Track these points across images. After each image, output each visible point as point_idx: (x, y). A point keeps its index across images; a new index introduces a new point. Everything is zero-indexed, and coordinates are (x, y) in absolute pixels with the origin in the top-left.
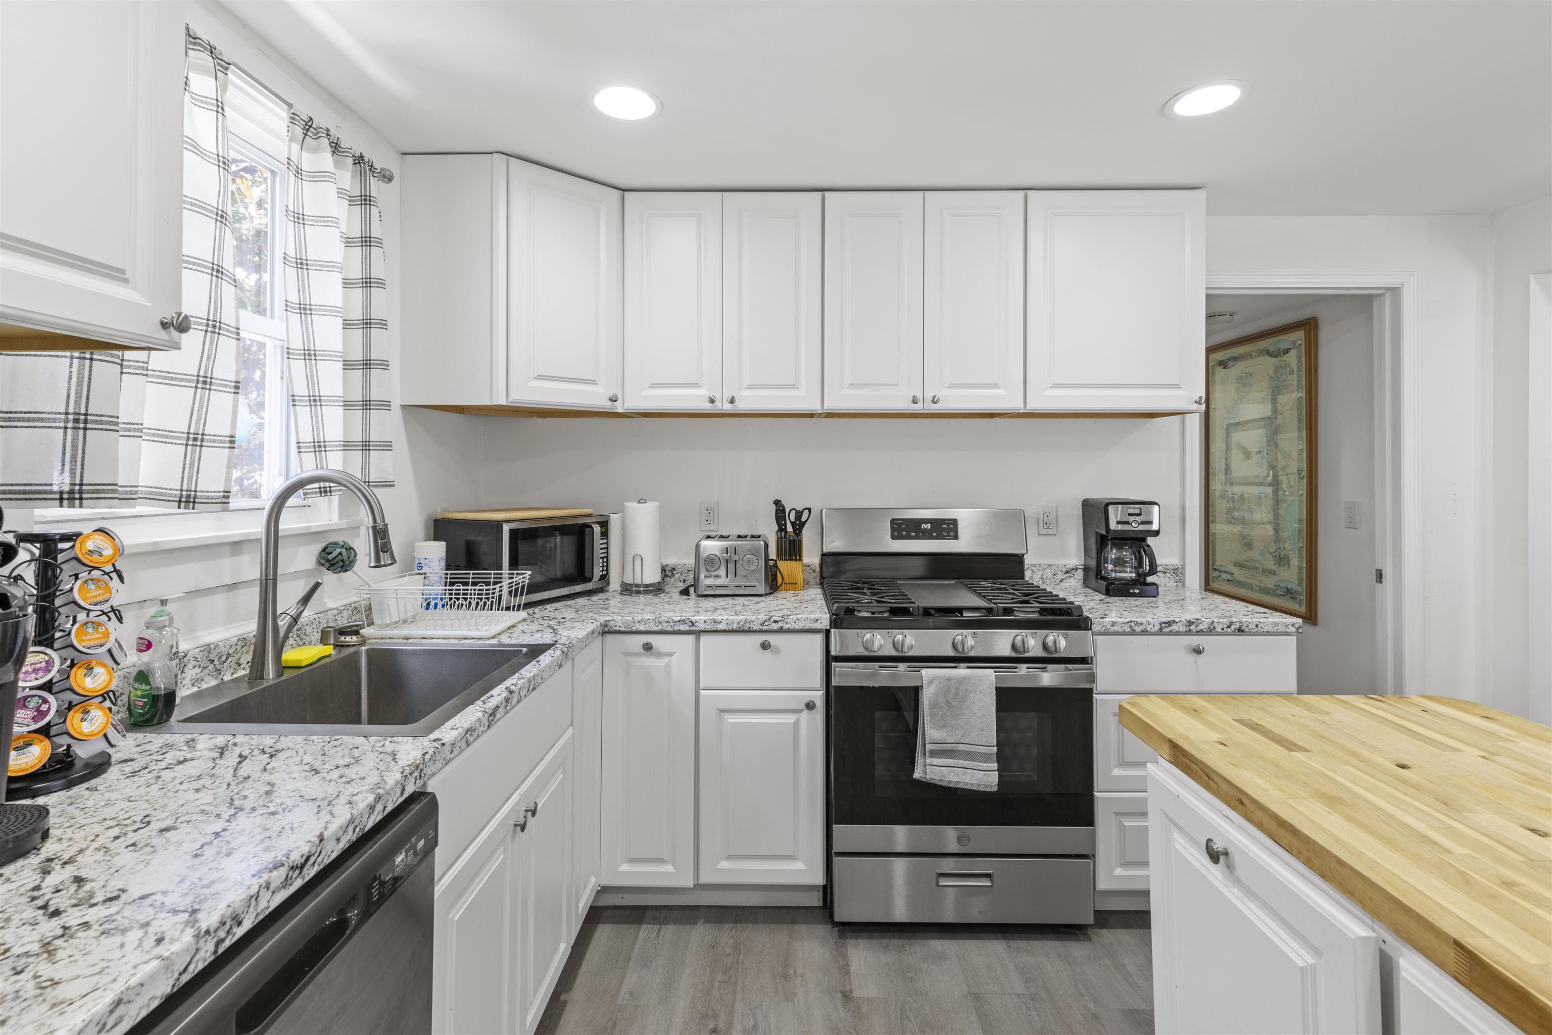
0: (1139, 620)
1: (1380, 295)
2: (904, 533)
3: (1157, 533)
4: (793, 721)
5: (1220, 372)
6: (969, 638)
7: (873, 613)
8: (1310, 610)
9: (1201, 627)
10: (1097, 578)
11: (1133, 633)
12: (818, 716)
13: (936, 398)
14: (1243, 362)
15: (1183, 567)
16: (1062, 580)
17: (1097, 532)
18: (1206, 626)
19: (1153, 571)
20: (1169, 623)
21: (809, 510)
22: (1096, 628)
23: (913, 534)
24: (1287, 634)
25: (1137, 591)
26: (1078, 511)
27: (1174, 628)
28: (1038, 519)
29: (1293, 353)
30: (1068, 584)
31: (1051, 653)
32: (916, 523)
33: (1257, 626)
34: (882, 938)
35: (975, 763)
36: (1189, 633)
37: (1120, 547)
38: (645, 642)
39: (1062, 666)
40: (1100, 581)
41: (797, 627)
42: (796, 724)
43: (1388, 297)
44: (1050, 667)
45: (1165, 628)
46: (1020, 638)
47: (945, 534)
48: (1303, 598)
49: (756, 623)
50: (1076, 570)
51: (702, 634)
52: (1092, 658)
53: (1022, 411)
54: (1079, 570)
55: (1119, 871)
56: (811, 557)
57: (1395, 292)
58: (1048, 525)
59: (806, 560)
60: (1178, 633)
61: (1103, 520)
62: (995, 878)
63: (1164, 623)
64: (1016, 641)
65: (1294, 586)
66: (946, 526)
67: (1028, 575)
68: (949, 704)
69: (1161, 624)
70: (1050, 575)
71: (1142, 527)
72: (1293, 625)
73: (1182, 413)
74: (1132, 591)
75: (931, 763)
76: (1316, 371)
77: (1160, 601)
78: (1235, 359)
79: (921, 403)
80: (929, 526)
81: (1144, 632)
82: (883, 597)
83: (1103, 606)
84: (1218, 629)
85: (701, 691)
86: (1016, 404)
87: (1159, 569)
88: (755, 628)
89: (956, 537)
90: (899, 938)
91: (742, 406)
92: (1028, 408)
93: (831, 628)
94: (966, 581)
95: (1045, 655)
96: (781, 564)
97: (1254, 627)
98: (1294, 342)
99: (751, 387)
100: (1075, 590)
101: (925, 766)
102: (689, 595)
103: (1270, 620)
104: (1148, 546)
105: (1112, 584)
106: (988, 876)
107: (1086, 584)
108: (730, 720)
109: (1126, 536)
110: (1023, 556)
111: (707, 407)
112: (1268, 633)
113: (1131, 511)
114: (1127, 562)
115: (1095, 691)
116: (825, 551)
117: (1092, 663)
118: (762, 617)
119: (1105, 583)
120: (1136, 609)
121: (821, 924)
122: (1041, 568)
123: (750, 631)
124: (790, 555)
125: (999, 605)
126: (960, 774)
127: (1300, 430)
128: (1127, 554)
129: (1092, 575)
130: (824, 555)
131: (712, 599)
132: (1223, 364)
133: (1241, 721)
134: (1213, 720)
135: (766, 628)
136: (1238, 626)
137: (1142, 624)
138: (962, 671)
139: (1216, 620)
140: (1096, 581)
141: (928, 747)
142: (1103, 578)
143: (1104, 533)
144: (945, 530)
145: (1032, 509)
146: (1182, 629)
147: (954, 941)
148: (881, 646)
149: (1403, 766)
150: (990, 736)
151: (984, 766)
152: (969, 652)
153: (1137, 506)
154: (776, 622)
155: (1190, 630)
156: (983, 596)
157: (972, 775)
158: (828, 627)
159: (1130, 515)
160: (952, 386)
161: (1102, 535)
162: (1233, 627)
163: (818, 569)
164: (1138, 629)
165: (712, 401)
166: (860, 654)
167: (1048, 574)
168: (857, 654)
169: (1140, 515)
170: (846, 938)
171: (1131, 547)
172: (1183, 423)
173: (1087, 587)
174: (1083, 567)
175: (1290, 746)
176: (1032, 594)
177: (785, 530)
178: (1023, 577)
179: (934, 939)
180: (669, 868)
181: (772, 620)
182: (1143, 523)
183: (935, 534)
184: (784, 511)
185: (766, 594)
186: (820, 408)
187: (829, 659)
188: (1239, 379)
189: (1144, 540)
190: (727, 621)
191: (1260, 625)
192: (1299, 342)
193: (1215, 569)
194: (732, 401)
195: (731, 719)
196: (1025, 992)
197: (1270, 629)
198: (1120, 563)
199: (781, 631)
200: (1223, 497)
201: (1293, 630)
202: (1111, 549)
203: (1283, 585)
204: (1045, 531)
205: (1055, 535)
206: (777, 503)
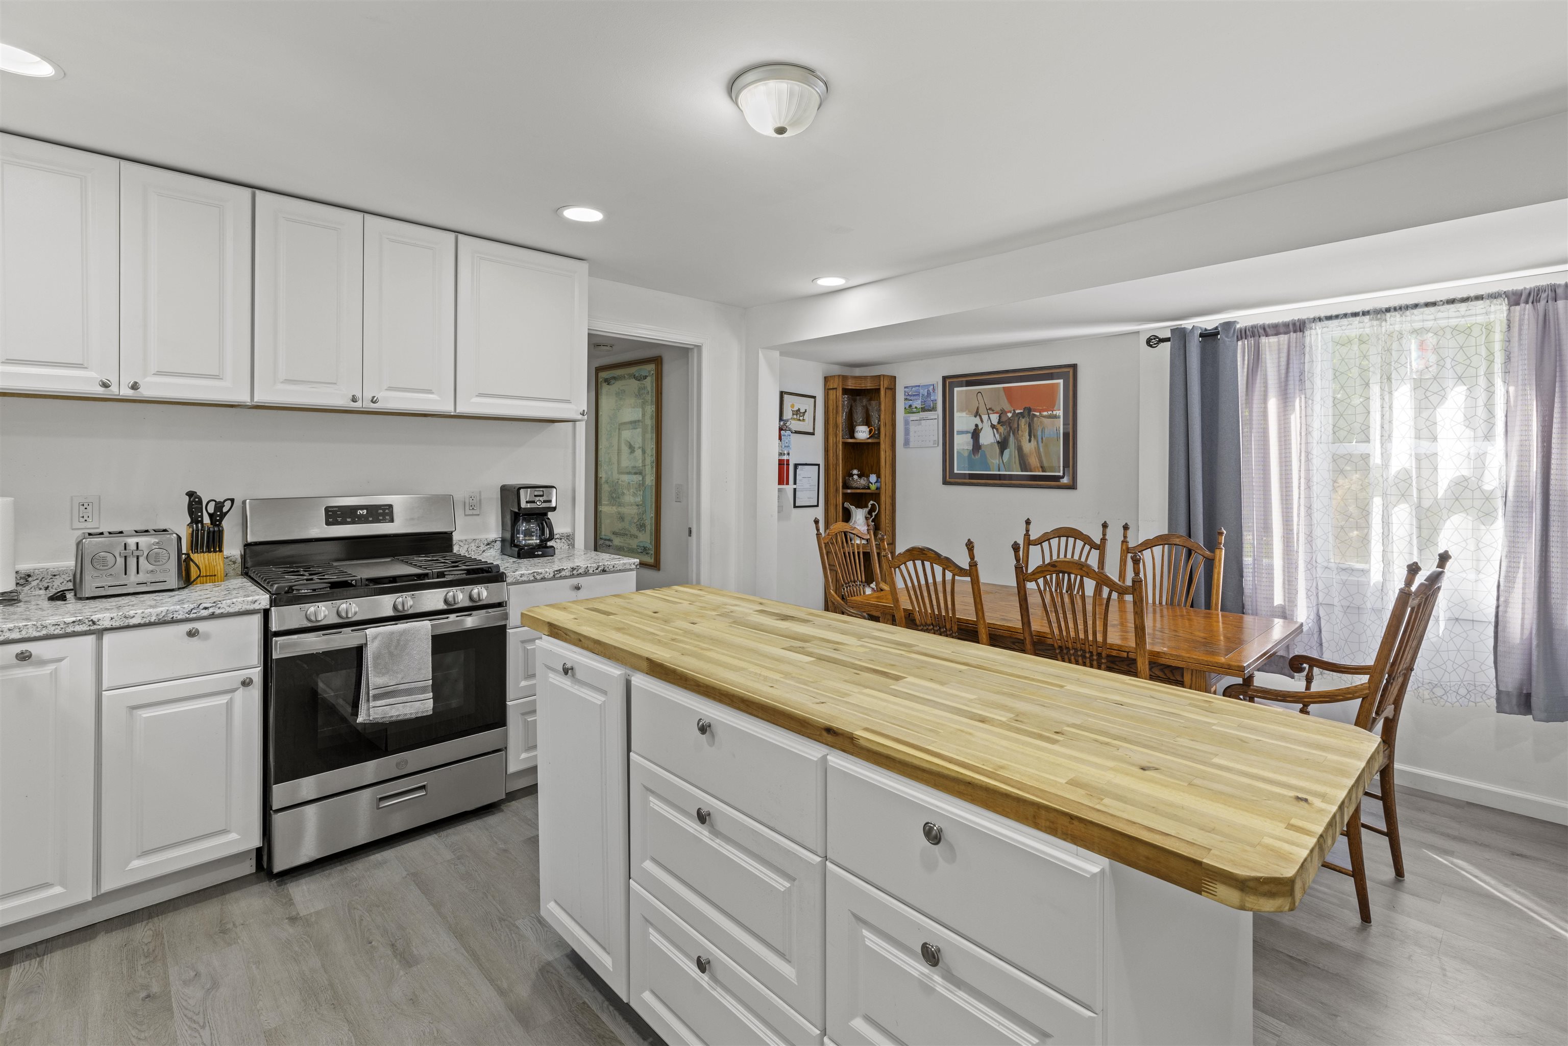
0: (540, 571)
1: (692, 349)
2: (339, 519)
3: (554, 509)
4: (226, 701)
5: (605, 388)
6: (409, 599)
7: (314, 590)
8: (656, 561)
9: (580, 571)
10: (511, 546)
11: (535, 580)
12: (255, 693)
13: (375, 398)
14: (620, 381)
15: (574, 534)
16: (484, 551)
17: (511, 511)
18: (583, 570)
19: (551, 537)
20: (560, 571)
21: (232, 501)
22: (509, 580)
23: (349, 520)
24: (631, 570)
25: (540, 553)
26: (497, 495)
27: (563, 573)
28: (465, 503)
29: (649, 379)
30: (489, 554)
31: (476, 602)
32: (351, 510)
33: (614, 567)
34: (324, 871)
35: (414, 696)
36: (572, 576)
37: (528, 521)
38: (19, 651)
39: (484, 611)
40: (513, 548)
41: (231, 610)
42: (229, 705)
43: (695, 351)
44: (474, 613)
45: (557, 575)
46: (451, 594)
47: (381, 518)
48: (652, 552)
49: (180, 612)
50: (495, 542)
51: (105, 632)
52: (506, 602)
53: (452, 414)
54: (497, 542)
55: (524, 756)
56: (232, 548)
57: (699, 348)
58: (473, 507)
59: (227, 551)
60: (565, 577)
61: (516, 500)
62: (429, 788)
63: (557, 571)
64: (448, 597)
65: (648, 545)
66: (381, 511)
67: (456, 549)
68: (391, 654)
69: (554, 572)
70: (474, 548)
71: (545, 505)
72: (634, 564)
73: (574, 421)
74: (536, 553)
75: (374, 705)
76: (661, 393)
77: (556, 558)
78: (615, 378)
79: (360, 402)
80: (365, 512)
81: (543, 579)
82: (324, 576)
83: (515, 565)
84: (591, 571)
85: (104, 693)
86: (448, 408)
87: (556, 537)
88: (179, 617)
89: (392, 521)
90: (341, 865)
91: (146, 392)
92: (458, 411)
93: (271, 606)
94: (401, 558)
95: (471, 604)
96: (195, 557)
97: (612, 567)
98: (649, 372)
99: (159, 373)
100: (494, 557)
101: (368, 709)
102: (65, 600)
103: (621, 562)
104: (549, 519)
105: (522, 549)
106: (423, 787)
107: (503, 552)
108: (144, 716)
109: (533, 512)
110: (452, 533)
111: (100, 391)
112: (620, 571)
113: (536, 493)
114: (533, 532)
115: (508, 627)
116: (250, 539)
117: (506, 606)
118: (188, 606)
119: (517, 549)
120: (539, 564)
121: (257, 883)
122: (467, 543)
123: (174, 621)
124: (208, 547)
125: (434, 570)
126: (401, 708)
127: (652, 433)
128: (533, 526)
129: (508, 544)
130: (247, 545)
131: (104, 600)
132: (607, 381)
133: (587, 609)
134: (573, 610)
135: (195, 615)
136: (602, 568)
137: (541, 573)
138: (401, 626)
139: (589, 565)
140: (511, 549)
141: (371, 693)
142: (516, 546)
143: (517, 511)
144: (381, 514)
145: (459, 494)
146: (568, 574)
147: (393, 849)
148: (325, 616)
149: (655, 613)
150: (427, 672)
151: (422, 697)
152: (408, 610)
153: (541, 489)
154: (206, 608)
155: (573, 574)
156: (419, 566)
157: (411, 707)
158: (268, 607)
159: (535, 496)
160: (390, 389)
161: (515, 513)
162: (600, 569)
163: (239, 560)
164: (538, 577)
165: (105, 385)
166: (304, 626)
167: (473, 547)
168: (300, 627)
169: (542, 496)
170: (286, 884)
171: (536, 521)
172: (574, 428)
173: (504, 554)
174: (500, 539)
175: (608, 614)
176: (459, 560)
177: (202, 522)
178: (451, 551)
179: (374, 854)
180: (58, 890)
181: (201, 607)
182: (545, 502)
183: (371, 519)
184: (200, 502)
185: (179, 589)
186: (249, 401)
187: (268, 636)
188: (617, 394)
189: (546, 514)
190: (143, 615)
191: (615, 566)
192: (652, 372)
193: (601, 538)
194: (135, 387)
195: (146, 714)
196: (453, 857)
197: (621, 568)
198: (528, 533)
199: (213, 616)
200: (607, 482)
201: (634, 567)
202: (522, 523)
203: (642, 545)
204: (471, 512)
205: (479, 515)
206: (191, 494)
